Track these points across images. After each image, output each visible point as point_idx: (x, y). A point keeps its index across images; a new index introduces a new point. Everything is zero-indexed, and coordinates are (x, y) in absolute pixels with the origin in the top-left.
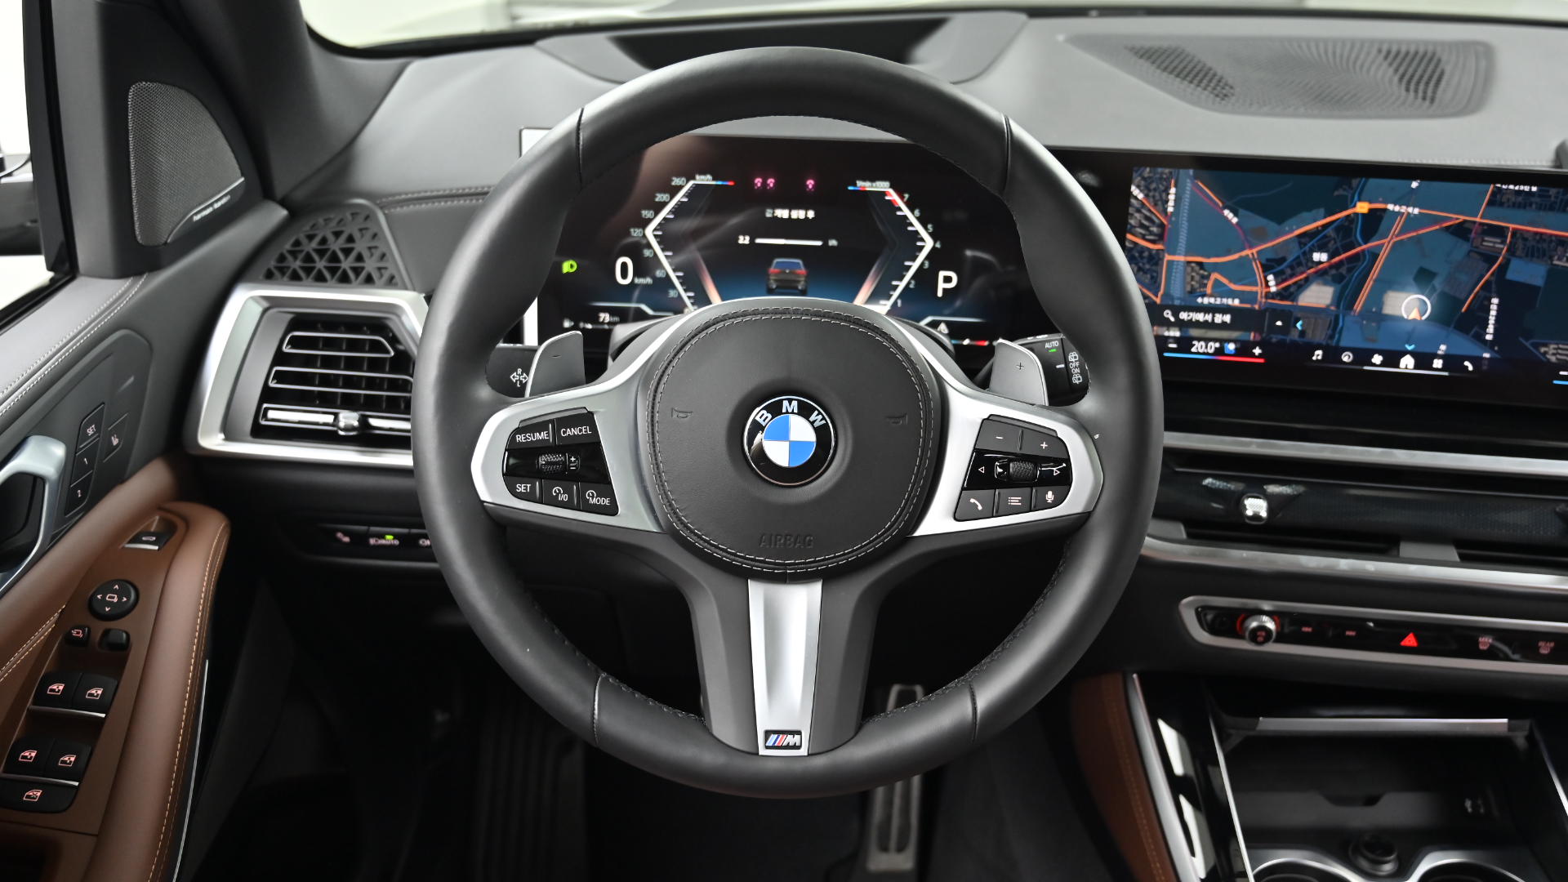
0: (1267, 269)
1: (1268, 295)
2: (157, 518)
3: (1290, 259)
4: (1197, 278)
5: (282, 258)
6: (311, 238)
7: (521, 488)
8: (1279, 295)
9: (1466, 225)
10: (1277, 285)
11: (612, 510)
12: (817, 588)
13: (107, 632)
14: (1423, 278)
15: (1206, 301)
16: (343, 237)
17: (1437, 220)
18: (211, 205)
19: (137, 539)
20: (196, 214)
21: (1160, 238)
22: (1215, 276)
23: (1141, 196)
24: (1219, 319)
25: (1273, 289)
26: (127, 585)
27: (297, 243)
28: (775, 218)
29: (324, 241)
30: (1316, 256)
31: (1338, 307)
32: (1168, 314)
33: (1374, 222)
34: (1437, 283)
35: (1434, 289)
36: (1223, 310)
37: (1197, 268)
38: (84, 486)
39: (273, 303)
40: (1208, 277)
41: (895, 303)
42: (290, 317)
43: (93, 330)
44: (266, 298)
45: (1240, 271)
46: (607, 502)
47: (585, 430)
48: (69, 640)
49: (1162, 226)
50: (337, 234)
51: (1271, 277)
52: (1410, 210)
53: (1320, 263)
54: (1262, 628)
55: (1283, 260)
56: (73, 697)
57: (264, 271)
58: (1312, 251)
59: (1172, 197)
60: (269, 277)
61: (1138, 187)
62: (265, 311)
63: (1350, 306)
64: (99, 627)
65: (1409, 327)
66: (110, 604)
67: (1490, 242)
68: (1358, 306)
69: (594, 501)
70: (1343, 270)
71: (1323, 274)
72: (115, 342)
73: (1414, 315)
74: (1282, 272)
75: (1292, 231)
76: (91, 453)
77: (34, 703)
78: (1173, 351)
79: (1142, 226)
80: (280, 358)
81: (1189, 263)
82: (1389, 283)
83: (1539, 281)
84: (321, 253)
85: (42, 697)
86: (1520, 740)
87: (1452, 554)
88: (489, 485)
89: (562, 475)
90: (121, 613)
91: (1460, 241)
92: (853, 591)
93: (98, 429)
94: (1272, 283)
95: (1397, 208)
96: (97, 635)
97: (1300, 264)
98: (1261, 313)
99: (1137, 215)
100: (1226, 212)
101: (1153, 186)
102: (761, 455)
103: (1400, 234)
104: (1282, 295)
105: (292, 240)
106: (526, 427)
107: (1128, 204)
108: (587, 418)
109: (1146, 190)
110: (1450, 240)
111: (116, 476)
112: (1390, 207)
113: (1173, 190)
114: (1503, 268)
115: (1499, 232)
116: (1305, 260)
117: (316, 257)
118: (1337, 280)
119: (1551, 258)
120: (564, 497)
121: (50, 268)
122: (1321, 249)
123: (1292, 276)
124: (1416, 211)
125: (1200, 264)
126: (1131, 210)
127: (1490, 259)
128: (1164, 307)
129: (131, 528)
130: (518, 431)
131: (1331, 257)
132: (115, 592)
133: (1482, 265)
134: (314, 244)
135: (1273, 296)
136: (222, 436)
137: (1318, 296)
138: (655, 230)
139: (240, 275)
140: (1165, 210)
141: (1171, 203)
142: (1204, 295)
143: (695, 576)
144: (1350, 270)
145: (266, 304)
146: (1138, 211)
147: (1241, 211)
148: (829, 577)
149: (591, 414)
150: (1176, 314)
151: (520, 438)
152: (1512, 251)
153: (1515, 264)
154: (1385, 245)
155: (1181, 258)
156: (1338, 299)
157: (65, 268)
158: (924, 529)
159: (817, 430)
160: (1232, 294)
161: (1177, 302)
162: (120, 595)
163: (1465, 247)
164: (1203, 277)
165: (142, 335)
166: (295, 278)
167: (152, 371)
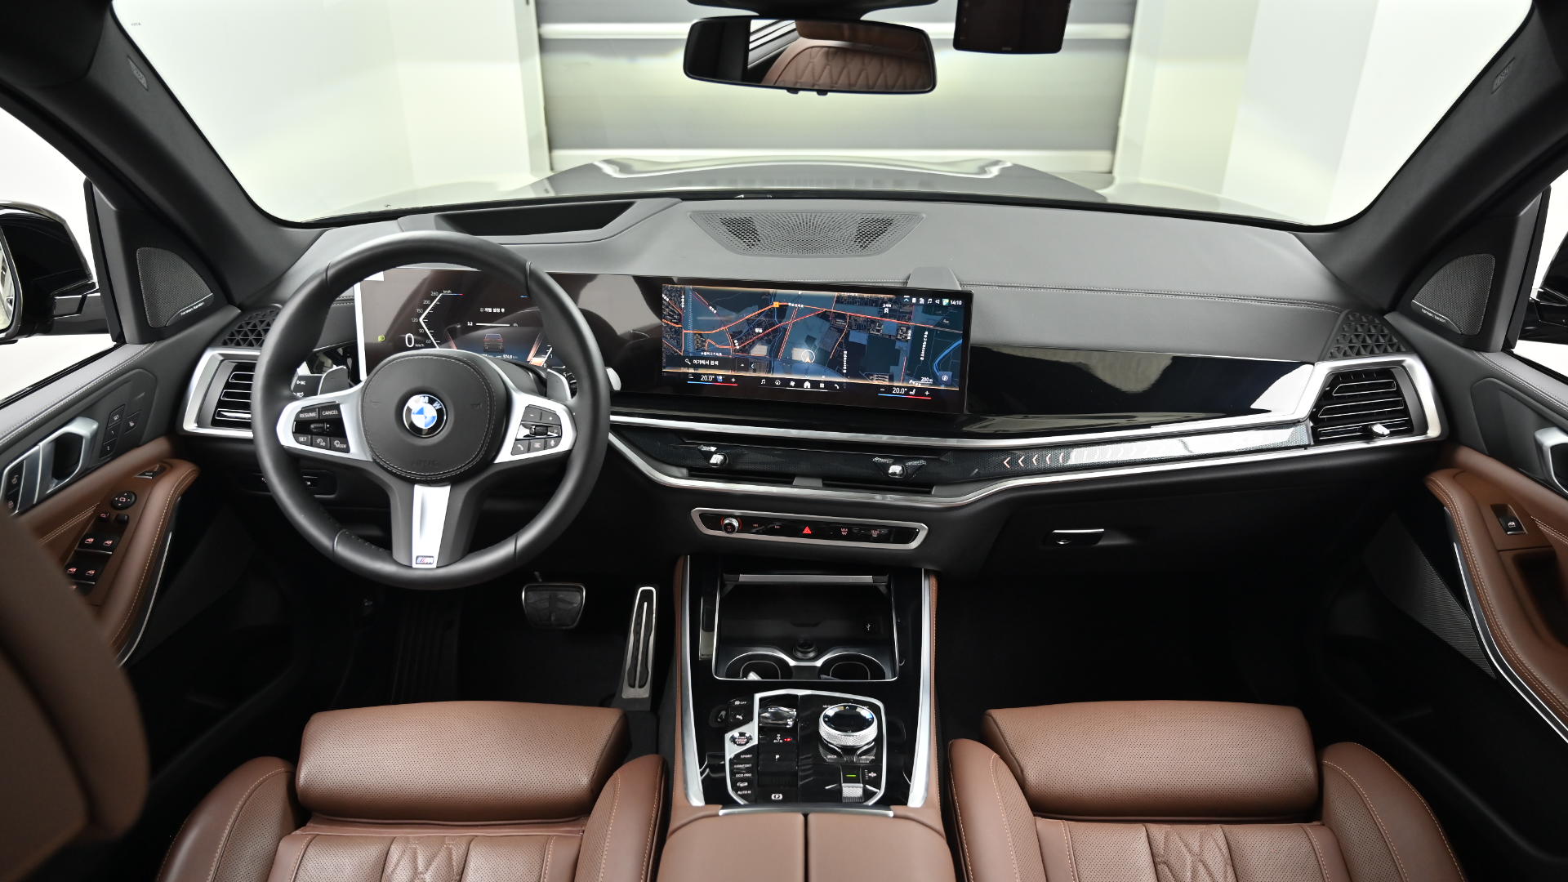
0: (734, 336)
1: (735, 351)
2: (158, 466)
3: (744, 331)
4: (700, 342)
5: (232, 335)
6: (248, 324)
7: (302, 439)
8: (740, 350)
9: (827, 313)
10: (739, 345)
11: (347, 450)
12: (448, 488)
13: (118, 515)
14: (810, 341)
15: (705, 354)
16: (265, 323)
17: (812, 311)
18: (192, 307)
19: (144, 474)
20: (183, 312)
21: (679, 321)
22: (708, 341)
23: (668, 300)
24: (712, 363)
25: (738, 347)
26: (130, 494)
27: (241, 327)
28: (485, 312)
29: (255, 326)
30: (757, 330)
31: (770, 356)
32: (687, 361)
33: (783, 311)
34: (816, 343)
35: (815, 347)
36: (715, 358)
37: (699, 337)
38: (112, 445)
39: (226, 357)
40: (705, 342)
41: (550, 356)
42: (234, 364)
43: (124, 365)
44: (222, 355)
45: (719, 338)
46: (345, 446)
47: (335, 412)
48: (100, 518)
49: (679, 315)
50: (262, 322)
51: (736, 341)
52: (799, 305)
53: (759, 333)
54: (731, 524)
55: (741, 332)
56: (98, 544)
57: (222, 341)
58: (754, 327)
59: (683, 300)
60: (225, 344)
61: (666, 295)
62: (222, 361)
63: (776, 356)
64: (115, 513)
65: (806, 366)
66: (121, 502)
67: (840, 322)
68: (781, 354)
69: (337, 446)
70: (771, 337)
71: (760, 339)
72: (134, 374)
73: (808, 360)
74: (741, 338)
75: (743, 317)
76: (116, 428)
77: (79, 547)
78: (691, 380)
79: (670, 315)
80: (228, 385)
81: (695, 334)
82: (794, 344)
83: (864, 342)
84: (252, 331)
85: (82, 545)
86: (883, 589)
87: (819, 483)
88: (286, 437)
89: (321, 433)
90: (126, 506)
91: (825, 322)
92: (464, 490)
93: (121, 418)
94: (737, 344)
95: (793, 305)
96: (114, 518)
97: (749, 334)
98: (734, 360)
99: (667, 309)
100: (710, 307)
101: (673, 294)
102: (412, 425)
103: (797, 317)
104: (742, 350)
105: (239, 324)
106: (305, 410)
107: (662, 304)
108: (337, 407)
109: (669, 296)
110: (820, 321)
111: (135, 443)
112: (790, 304)
113: (683, 297)
114: (847, 335)
115: (843, 317)
116: (751, 332)
117: (249, 333)
118: (768, 342)
119: (869, 330)
120: (324, 444)
121: (114, 340)
122: (759, 326)
123: (746, 340)
124: (802, 306)
125: (700, 334)
126: (663, 307)
127: (840, 331)
128: (685, 357)
129: (141, 468)
130: (301, 412)
131: (764, 331)
132: (124, 497)
133: (837, 334)
134: (249, 327)
135: (739, 351)
136: (196, 425)
137: (760, 350)
138: (424, 319)
139: (210, 343)
140: (680, 307)
141: (683, 303)
142: (704, 351)
143: (391, 485)
144: (774, 337)
145: (221, 358)
146: (667, 307)
147: (718, 307)
148: (454, 481)
149: (339, 405)
150: (691, 361)
151: (302, 416)
152: (850, 326)
153: (852, 333)
154: (789, 323)
155: (691, 332)
156: (770, 352)
157: (120, 340)
158: (498, 460)
159: (437, 410)
160: (718, 350)
161: (691, 355)
162: (127, 498)
163: (828, 325)
164: (703, 341)
165: (149, 372)
166: (238, 344)
167: (157, 391)
